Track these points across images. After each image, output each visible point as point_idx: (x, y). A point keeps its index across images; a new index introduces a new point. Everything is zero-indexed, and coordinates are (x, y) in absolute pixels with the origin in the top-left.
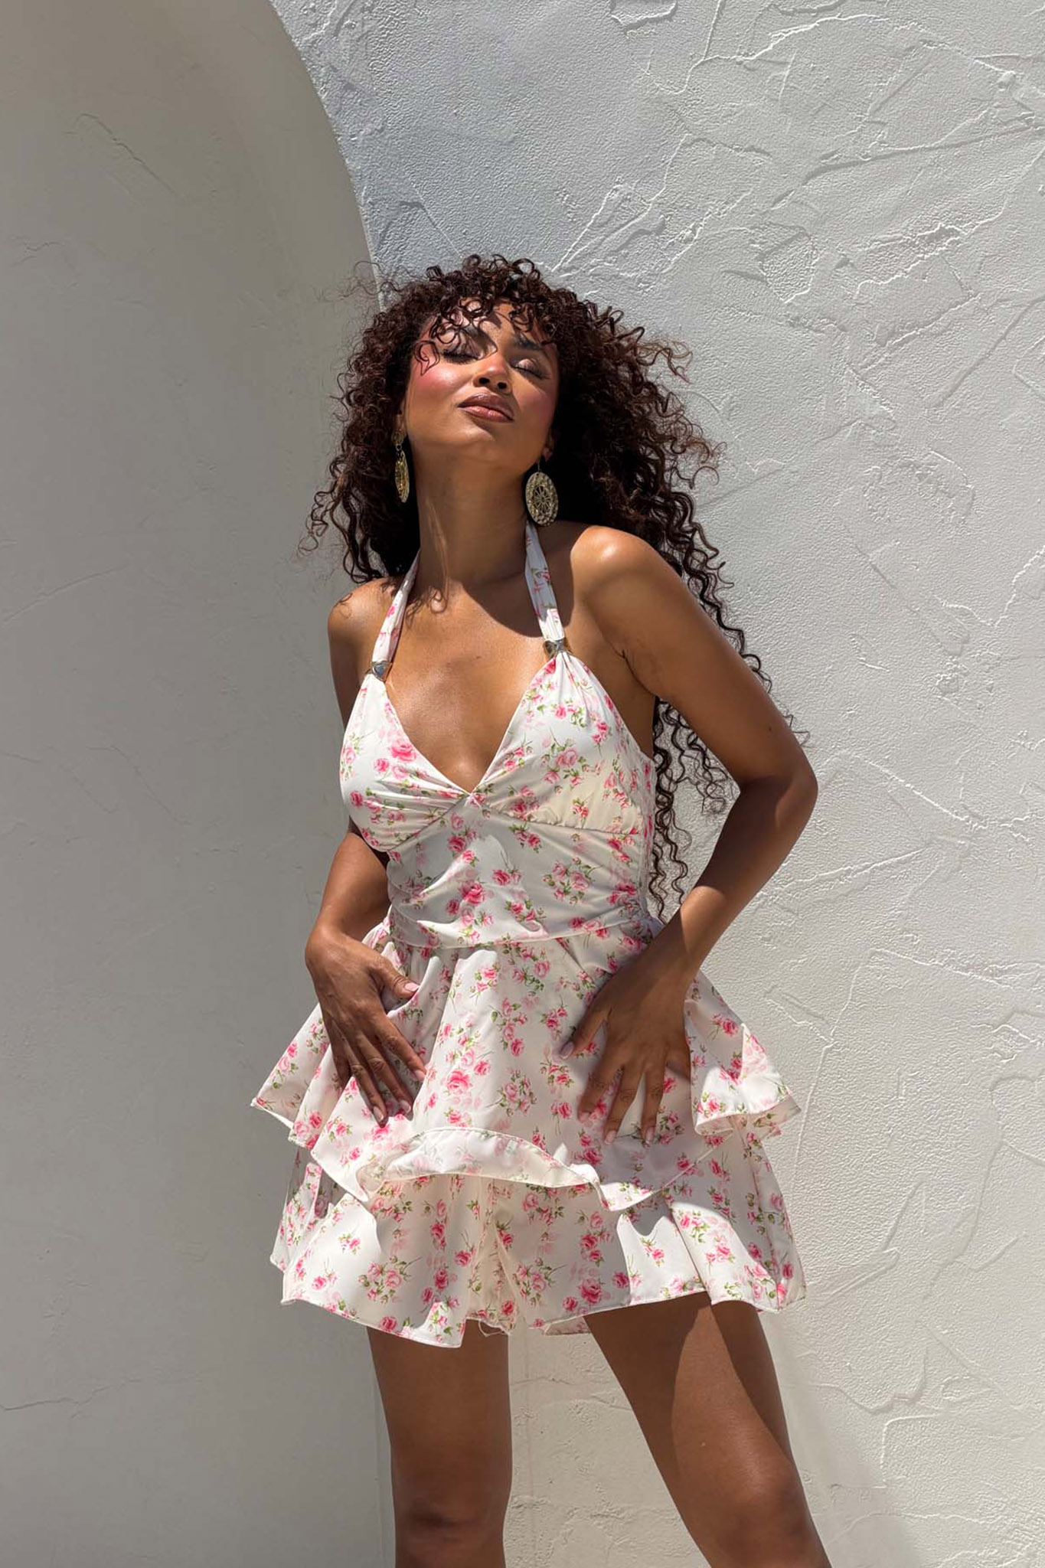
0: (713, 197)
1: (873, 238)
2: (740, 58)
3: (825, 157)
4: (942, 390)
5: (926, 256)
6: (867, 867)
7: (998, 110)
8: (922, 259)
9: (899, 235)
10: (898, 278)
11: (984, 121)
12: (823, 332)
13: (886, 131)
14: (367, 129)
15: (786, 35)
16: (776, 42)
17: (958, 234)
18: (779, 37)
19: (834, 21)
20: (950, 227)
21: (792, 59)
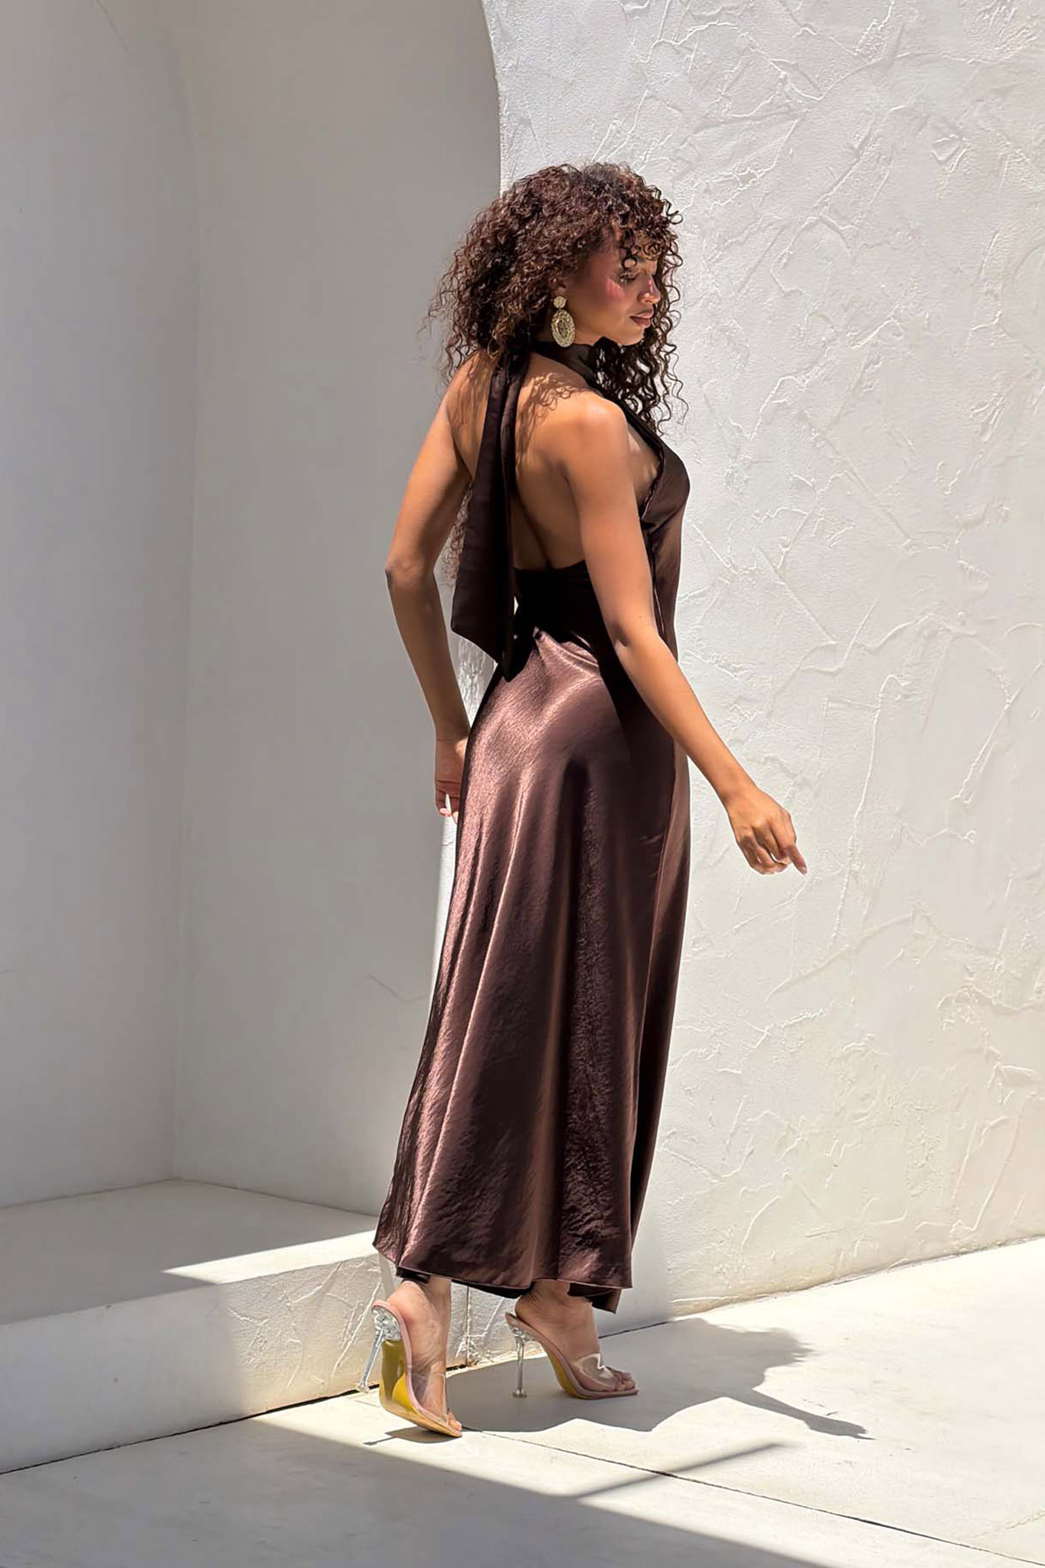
0: (656, 135)
1: (720, 173)
2: (674, 43)
3: (706, 117)
4: (741, 279)
5: (741, 189)
6: (687, 595)
7: (778, 97)
8: (739, 191)
9: (731, 173)
10: (730, 203)
11: (771, 103)
12: (695, 234)
13: (731, 103)
14: (510, 65)
15: (694, 31)
16: (690, 35)
17: (756, 177)
18: (691, 31)
19: (715, 25)
20: (752, 171)
21: (696, 47)
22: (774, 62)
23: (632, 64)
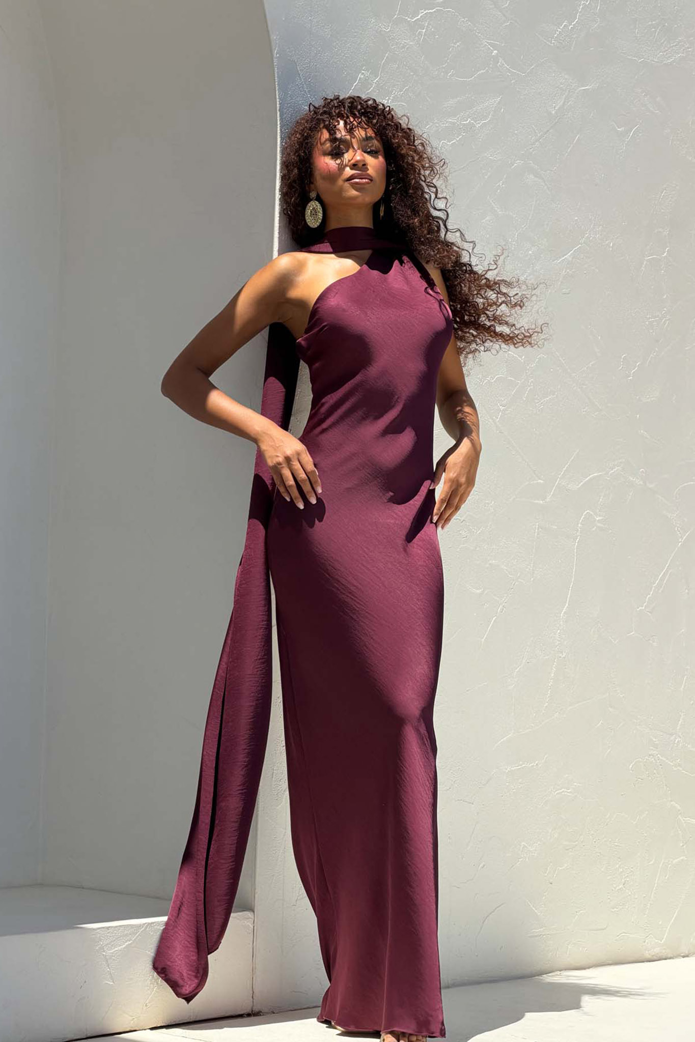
2: (409, 19)
5: (464, 134)
7: (491, 69)
8: (462, 135)
9: (456, 121)
10: (454, 142)
11: (486, 73)
15: (425, 12)
16: (422, 14)
17: (475, 127)
18: (423, 12)
19: (441, 10)
20: (472, 121)
21: (426, 25)
22: (488, 43)
23: (376, 31)
